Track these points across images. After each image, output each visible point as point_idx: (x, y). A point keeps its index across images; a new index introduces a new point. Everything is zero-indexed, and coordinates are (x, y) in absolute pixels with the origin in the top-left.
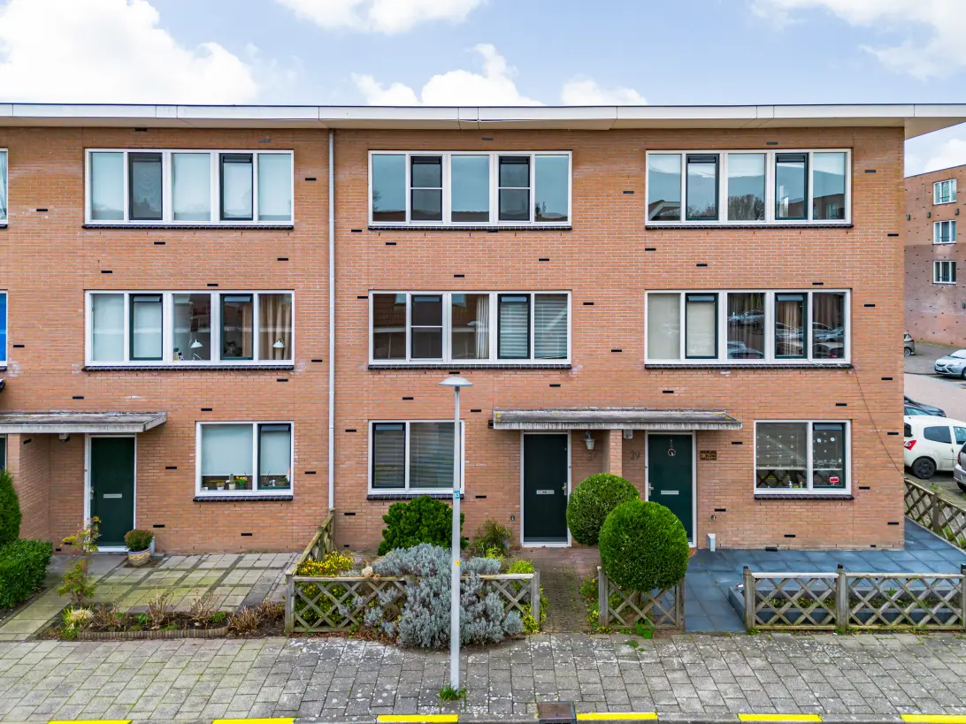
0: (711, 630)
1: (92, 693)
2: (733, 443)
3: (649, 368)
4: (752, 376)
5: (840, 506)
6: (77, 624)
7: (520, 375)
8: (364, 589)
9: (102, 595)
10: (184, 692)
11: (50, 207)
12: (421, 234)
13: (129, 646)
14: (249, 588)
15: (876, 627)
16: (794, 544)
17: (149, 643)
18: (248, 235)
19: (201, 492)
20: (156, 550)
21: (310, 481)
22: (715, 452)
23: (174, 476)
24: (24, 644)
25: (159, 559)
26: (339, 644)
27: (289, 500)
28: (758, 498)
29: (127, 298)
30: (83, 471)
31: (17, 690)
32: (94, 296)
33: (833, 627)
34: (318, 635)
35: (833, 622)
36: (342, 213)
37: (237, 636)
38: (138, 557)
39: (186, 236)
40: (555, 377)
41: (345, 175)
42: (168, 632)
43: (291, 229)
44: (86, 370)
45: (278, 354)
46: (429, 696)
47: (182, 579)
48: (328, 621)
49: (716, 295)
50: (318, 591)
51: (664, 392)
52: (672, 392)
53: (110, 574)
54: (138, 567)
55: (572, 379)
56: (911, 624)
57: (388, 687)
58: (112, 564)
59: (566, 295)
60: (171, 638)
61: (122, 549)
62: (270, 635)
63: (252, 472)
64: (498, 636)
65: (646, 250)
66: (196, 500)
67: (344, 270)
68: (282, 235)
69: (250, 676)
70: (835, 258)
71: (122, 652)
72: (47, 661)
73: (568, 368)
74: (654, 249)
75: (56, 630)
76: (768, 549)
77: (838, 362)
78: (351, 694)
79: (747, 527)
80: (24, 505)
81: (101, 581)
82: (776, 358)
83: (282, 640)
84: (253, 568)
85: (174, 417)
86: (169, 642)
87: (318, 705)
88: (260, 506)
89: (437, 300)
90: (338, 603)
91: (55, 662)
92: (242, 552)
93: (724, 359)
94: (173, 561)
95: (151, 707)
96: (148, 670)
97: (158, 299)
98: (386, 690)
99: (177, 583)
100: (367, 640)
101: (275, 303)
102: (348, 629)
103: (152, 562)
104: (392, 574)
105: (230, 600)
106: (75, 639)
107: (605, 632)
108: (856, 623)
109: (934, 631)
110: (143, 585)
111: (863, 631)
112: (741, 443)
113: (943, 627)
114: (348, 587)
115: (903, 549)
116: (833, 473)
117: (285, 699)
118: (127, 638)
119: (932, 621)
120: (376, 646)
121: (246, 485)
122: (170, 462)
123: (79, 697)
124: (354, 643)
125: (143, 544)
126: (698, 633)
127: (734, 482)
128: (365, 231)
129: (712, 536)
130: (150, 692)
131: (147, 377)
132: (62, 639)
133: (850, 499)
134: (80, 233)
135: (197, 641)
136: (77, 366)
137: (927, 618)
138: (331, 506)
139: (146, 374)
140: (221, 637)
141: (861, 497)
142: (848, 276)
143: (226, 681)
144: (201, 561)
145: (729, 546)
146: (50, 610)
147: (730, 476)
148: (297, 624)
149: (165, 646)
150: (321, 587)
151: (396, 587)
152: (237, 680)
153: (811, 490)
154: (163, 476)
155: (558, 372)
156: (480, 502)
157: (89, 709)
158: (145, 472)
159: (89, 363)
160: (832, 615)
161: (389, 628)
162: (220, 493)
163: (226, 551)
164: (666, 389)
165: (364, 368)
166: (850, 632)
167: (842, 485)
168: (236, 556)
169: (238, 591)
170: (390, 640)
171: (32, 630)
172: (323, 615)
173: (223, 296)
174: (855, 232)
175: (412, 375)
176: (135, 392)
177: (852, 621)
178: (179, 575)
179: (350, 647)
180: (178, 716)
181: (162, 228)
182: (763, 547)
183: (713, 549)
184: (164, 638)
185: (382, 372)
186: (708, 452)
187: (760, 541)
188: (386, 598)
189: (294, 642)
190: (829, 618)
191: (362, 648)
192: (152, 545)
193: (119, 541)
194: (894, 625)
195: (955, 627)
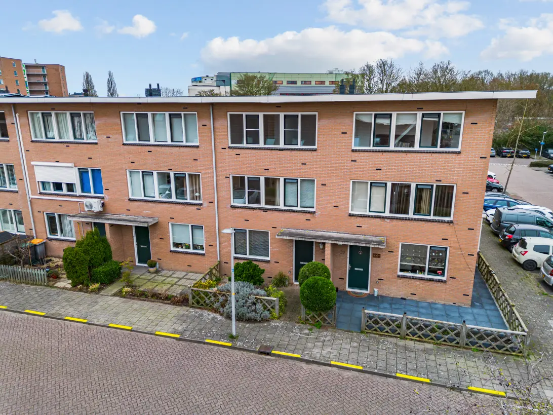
0: (346, 329)
1: (124, 317)
2: (389, 252)
3: (350, 215)
4: (400, 222)
5: (439, 285)
6: (126, 293)
7: (292, 214)
8: (215, 295)
9: (137, 283)
10: (151, 321)
11: (111, 136)
12: (250, 151)
13: (140, 302)
14: (184, 287)
15: (418, 339)
16: (414, 298)
17: (146, 302)
18: (182, 149)
19: (173, 248)
20: (159, 267)
21: (211, 249)
22: (380, 255)
23: (162, 242)
24: (109, 297)
25: (160, 271)
26: (205, 313)
27: (203, 255)
28: (399, 276)
29: (141, 173)
30: (133, 237)
31: (104, 312)
32: (131, 172)
33: (398, 336)
34: (200, 308)
35: (399, 334)
36: (218, 141)
37: (173, 304)
38: (152, 270)
39: (159, 149)
40: (308, 216)
41: (218, 124)
42: (153, 300)
43: (198, 147)
44: (130, 200)
45: (198, 198)
46: (226, 336)
47: (164, 280)
48: (203, 304)
49: (386, 184)
50: (199, 294)
51: (358, 226)
52: (361, 227)
53: (142, 275)
54: (152, 273)
55: (316, 218)
56: (434, 340)
57: (214, 331)
58: (144, 271)
59: (314, 180)
60: (153, 302)
61: (146, 265)
62: (185, 306)
63: (190, 242)
64: (259, 319)
65: (352, 161)
66: (171, 251)
67: (219, 165)
68: (195, 149)
69: (172, 319)
70: (449, 169)
71: (137, 304)
72: (114, 304)
73: (314, 213)
74: (356, 161)
75: (119, 294)
76: (402, 299)
77: (447, 219)
78: (201, 330)
79: (393, 288)
80: (113, 248)
81: (139, 277)
82: (414, 214)
83: (188, 308)
84: (189, 279)
85: (161, 220)
86: (152, 303)
87: (189, 333)
88: (193, 256)
89: (258, 179)
90: (206, 299)
91: (117, 304)
92: (188, 272)
93: (387, 214)
94: (164, 272)
95: (140, 324)
96: (143, 312)
97: (151, 174)
98: (213, 332)
99: (162, 281)
100: (215, 313)
101: (194, 177)
102: (210, 308)
103: (157, 272)
104: (225, 291)
105: (176, 291)
106: (125, 297)
107: (303, 323)
108: (409, 336)
109: (445, 345)
110: (151, 281)
111: (412, 340)
112: (393, 252)
113: (450, 344)
114: (210, 294)
115: (470, 307)
116: (439, 269)
117: (180, 329)
118: (140, 300)
119: (445, 341)
120: (217, 316)
121: (189, 247)
122: (161, 237)
123: (120, 317)
124: (210, 313)
125: (153, 265)
126: (340, 329)
127: (388, 268)
128: (227, 149)
129: (376, 290)
130: (140, 319)
131: (150, 204)
132: (121, 297)
133: (444, 282)
134: (122, 146)
135: (161, 304)
136: (127, 198)
137: (443, 339)
138: (219, 259)
139: (150, 203)
140: (169, 304)
141: (451, 282)
142: (456, 178)
143: (165, 319)
144: (173, 274)
145: (384, 295)
146: (120, 286)
147: (387, 266)
148: (193, 303)
149: (151, 304)
150: (200, 293)
151: (226, 296)
152: (168, 320)
153: (426, 276)
154: (159, 241)
155: (309, 214)
156: (276, 264)
157: (122, 322)
158: (154, 240)
159: (131, 197)
160: (399, 331)
161: (221, 309)
162: (179, 249)
163: (183, 271)
164: (358, 225)
165: (229, 206)
166: (405, 339)
167: (443, 275)
168: (186, 273)
169: (181, 287)
170: (222, 314)
171: (113, 292)
172: (202, 302)
173: (175, 174)
174: (462, 155)
175: (248, 211)
176: (147, 209)
177: (407, 335)
178: (164, 278)
179: (209, 314)
180: (147, 329)
181: (149, 145)
182: (400, 297)
183: (376, 295)
184: (151, 301)
185: (236, 209)
186: (376, 254)
187: (400, 295)
188: (221, 299)
189: (191, 310)
190: (397, 332)
191: (212, 315)
192: (158, 266)
193: (145, 262)
194: (427, 340)
195: (456, 345)
